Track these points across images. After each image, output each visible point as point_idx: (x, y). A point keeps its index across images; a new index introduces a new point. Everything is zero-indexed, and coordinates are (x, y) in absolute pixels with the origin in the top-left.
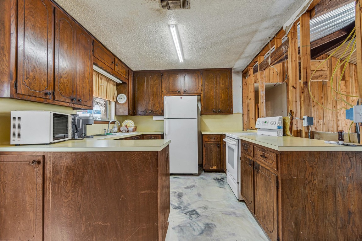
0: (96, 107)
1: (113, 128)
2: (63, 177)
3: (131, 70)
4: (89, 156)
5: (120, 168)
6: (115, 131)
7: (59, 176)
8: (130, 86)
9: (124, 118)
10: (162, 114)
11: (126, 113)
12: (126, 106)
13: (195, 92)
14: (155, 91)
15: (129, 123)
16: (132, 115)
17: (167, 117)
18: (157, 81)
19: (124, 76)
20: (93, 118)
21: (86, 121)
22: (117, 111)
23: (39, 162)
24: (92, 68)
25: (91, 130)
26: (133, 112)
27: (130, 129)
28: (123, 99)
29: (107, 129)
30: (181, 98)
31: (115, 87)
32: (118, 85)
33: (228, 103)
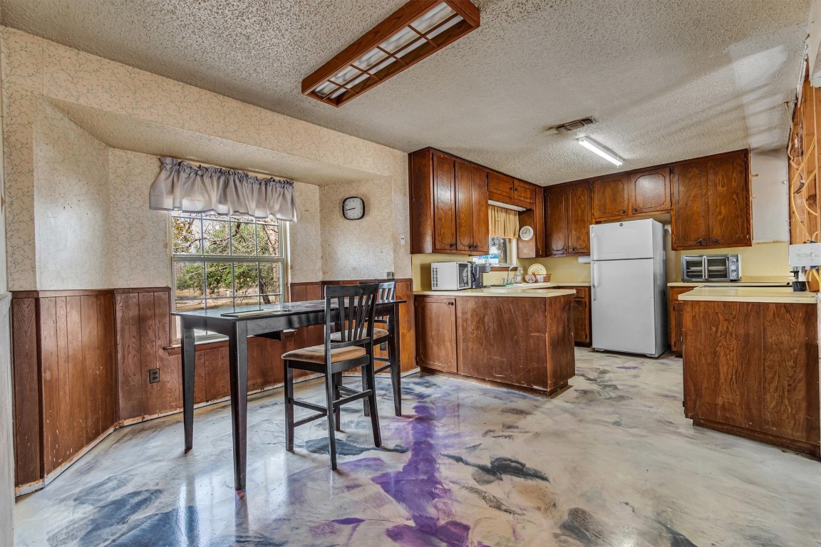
0: (494, 250)
1: (516, 275)
2: (469, 317)
3: (540, 187)
4: (488, 300)
5: (513, 311)
6: (517, 281)
7: (466, 316)
8: (539, 212)
9: (531, 261)
10: (588, 254)
11: (533, 255)
12: (533, 244)
13: (658, 209)
14: (580, 215)
15: (539, 269)
16: (542, 256)
17: (595, 258)
18: (583, 198)
19: (528, 200)
20: (490, 264)
21: (483, 269)
22: (520, 251)
23: (452, 304)
24: (487, 202)
25: (488, 278)
26: (544, 251)
27: (538, 277)
28: (528, 234)
29: (506, 278)
30: (621, 225)
31: (517, 217)
32: (520, 213)
33: (738, 223)
